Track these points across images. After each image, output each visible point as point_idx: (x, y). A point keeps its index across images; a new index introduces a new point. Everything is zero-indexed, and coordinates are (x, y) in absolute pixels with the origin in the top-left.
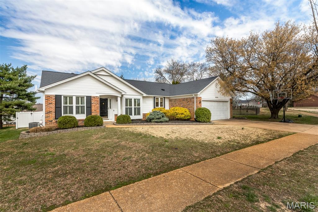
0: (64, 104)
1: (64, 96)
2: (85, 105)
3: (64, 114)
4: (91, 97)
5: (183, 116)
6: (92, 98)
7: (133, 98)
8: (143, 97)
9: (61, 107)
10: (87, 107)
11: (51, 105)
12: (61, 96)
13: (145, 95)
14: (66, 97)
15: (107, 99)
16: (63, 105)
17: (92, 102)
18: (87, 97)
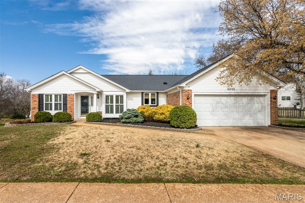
0: (46, 101)
1: (45, 95)
2: (62, 102)
3: (45, 110)
4: (67, 94)
5: (164, 116)
6: (67, 96)
7: (114, 94)
8: (127, 93)
9: (43, 104)
10: (63, 104)
11: (35, 103)
12: (43, 94)
13: (128, 91)
14: (47, 96)
15: (88, 96)
16: (44, 102)
17: (68, 100)
18: (63, 94)
